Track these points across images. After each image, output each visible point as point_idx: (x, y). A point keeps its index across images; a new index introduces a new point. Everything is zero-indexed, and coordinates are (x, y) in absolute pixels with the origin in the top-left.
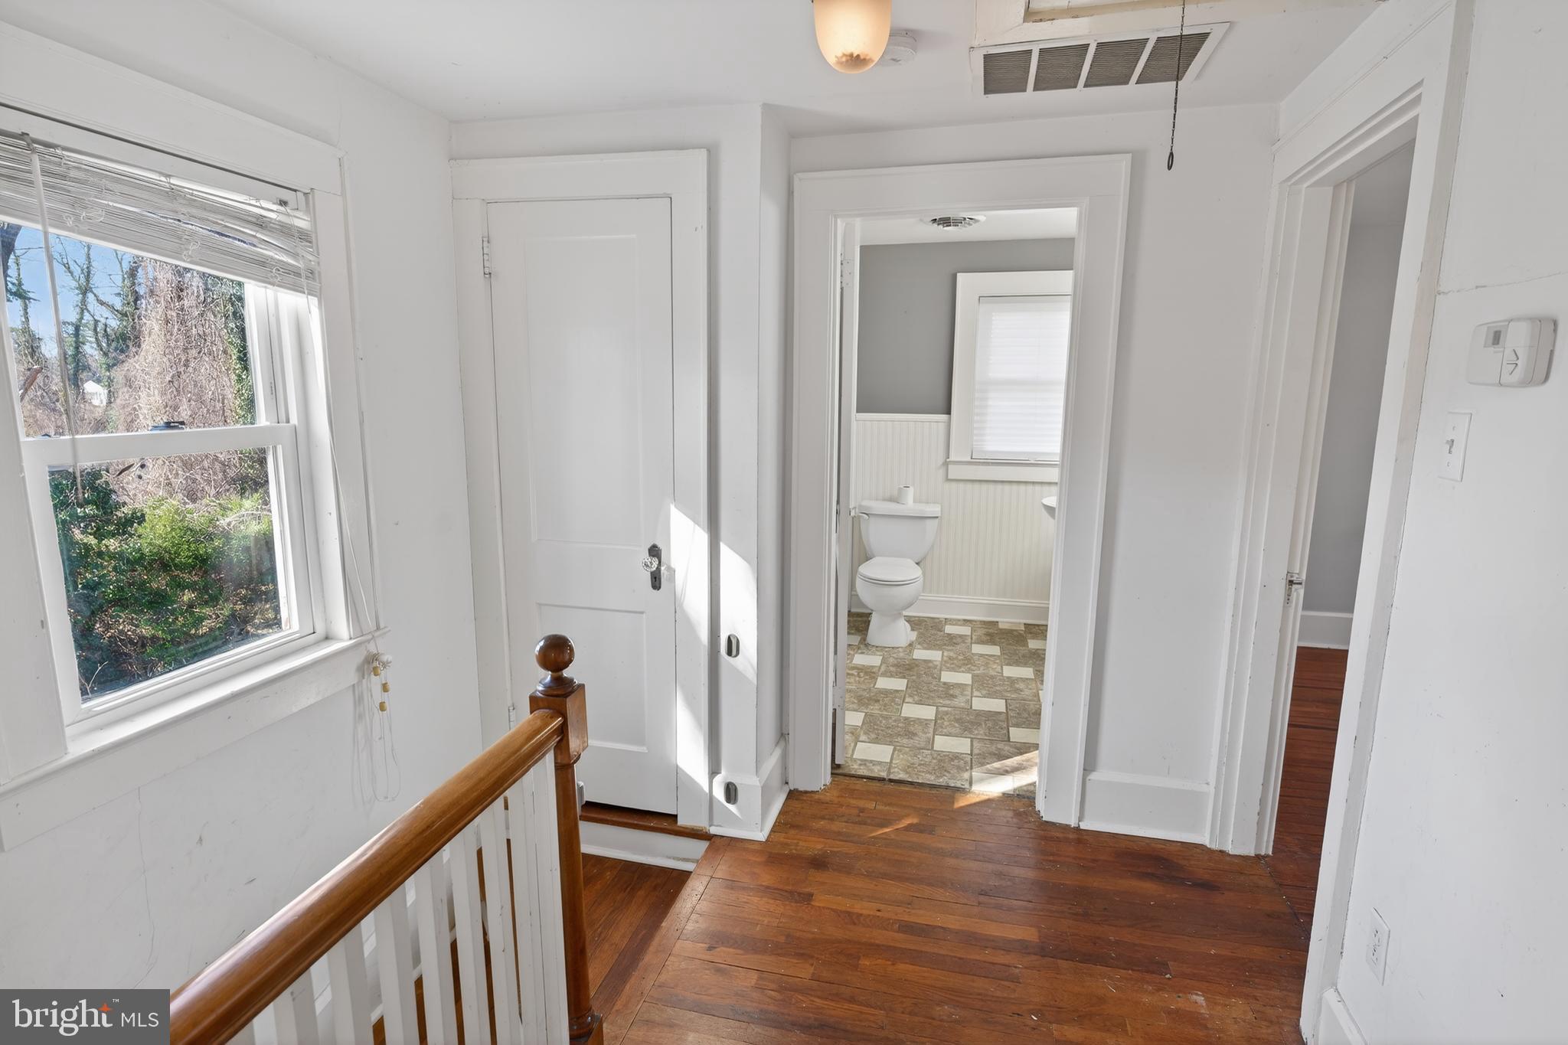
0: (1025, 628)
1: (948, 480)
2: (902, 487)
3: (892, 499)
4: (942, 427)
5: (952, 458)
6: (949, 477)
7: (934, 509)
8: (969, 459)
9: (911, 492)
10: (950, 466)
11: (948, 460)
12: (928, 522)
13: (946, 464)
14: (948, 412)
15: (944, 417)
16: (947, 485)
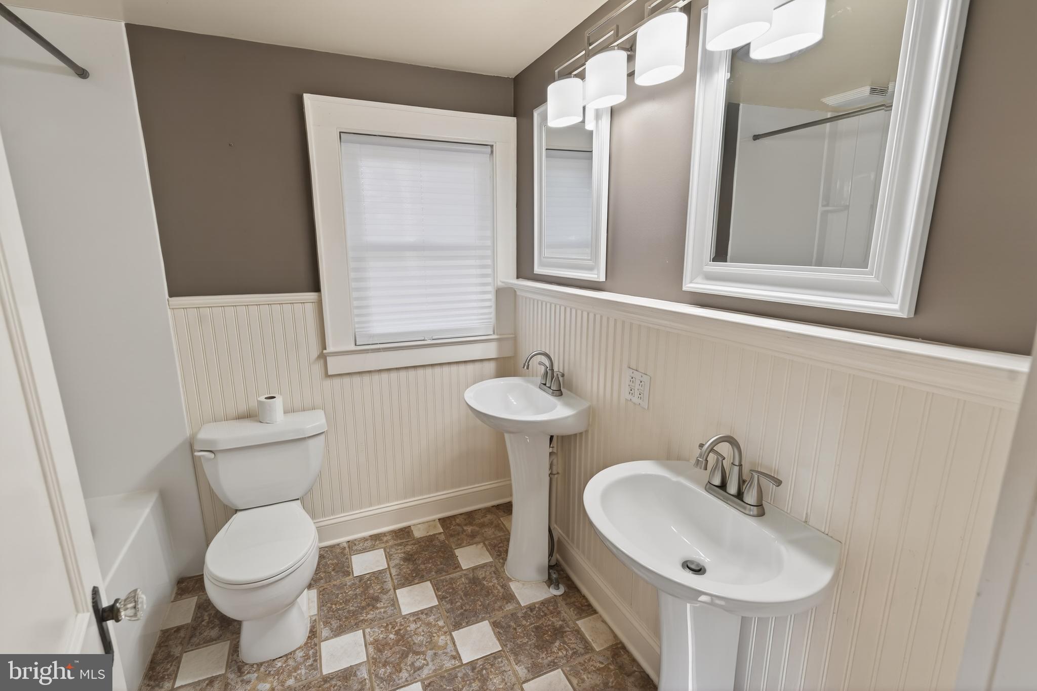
0: (443, 527)
1: (327, 376)
2: (262, 398)
3: (250, 416)
4: (310, 309)
5: (331, 348)
6: (330, 373)
7: (315, 421)
8: (352, 347)
9: (278, 403)
10: (329, 359)
11: (325, 351)
12: (311, 442)
13: (323, 357)
14: (316, 287)
15: (312, 296)
16: (328, 383)
